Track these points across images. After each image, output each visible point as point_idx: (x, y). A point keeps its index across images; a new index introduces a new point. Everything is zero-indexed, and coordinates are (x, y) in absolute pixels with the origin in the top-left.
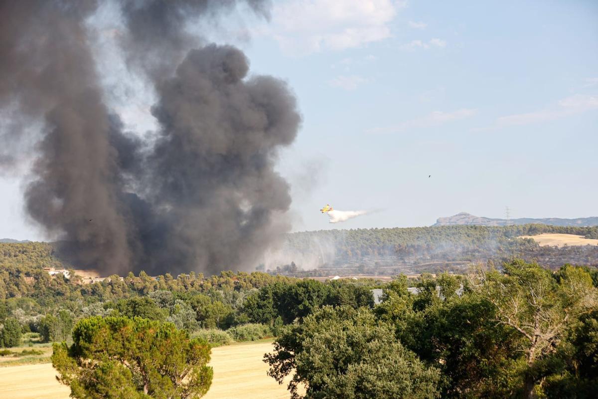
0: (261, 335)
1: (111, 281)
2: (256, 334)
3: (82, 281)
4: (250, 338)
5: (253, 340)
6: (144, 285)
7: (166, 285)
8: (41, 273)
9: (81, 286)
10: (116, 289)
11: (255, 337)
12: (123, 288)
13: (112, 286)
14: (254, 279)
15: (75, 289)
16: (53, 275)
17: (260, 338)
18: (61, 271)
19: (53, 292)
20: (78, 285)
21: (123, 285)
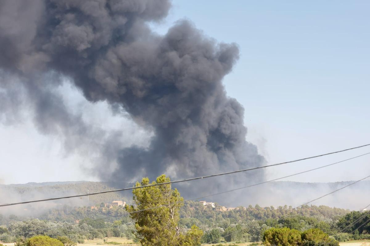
0: (348, 238)
1: (239, 209)
2: (346, 238)
3: (222, 209)
4: (343, 240)
5: (344, 241)
6: (258, 212)
7: (271, 212)
8: (199, 204)
9: (222, 212)
10: (242, 214)
11: (346, 240)
12: (246, 213)
13: (240, 212)
14: (321, 209)
15: (219, 214)
16: (205, 206)
17: (348, 240)
18: (210, 203)
19: (206, 215)
20: (219, 211)
21: (246, 212)
